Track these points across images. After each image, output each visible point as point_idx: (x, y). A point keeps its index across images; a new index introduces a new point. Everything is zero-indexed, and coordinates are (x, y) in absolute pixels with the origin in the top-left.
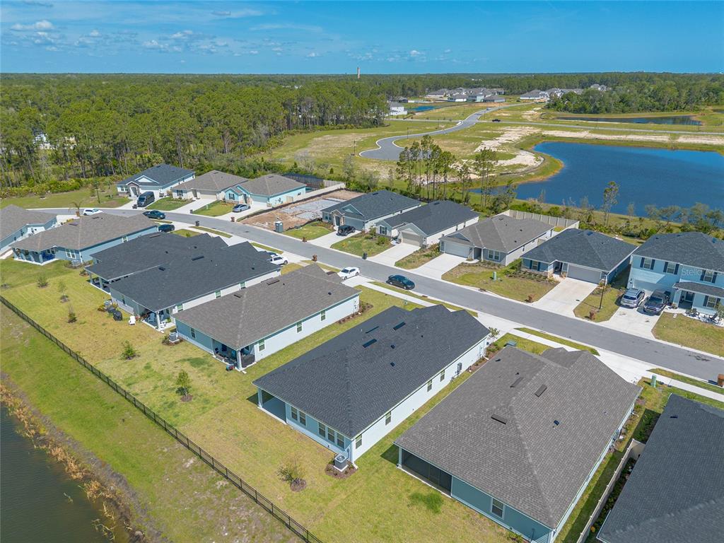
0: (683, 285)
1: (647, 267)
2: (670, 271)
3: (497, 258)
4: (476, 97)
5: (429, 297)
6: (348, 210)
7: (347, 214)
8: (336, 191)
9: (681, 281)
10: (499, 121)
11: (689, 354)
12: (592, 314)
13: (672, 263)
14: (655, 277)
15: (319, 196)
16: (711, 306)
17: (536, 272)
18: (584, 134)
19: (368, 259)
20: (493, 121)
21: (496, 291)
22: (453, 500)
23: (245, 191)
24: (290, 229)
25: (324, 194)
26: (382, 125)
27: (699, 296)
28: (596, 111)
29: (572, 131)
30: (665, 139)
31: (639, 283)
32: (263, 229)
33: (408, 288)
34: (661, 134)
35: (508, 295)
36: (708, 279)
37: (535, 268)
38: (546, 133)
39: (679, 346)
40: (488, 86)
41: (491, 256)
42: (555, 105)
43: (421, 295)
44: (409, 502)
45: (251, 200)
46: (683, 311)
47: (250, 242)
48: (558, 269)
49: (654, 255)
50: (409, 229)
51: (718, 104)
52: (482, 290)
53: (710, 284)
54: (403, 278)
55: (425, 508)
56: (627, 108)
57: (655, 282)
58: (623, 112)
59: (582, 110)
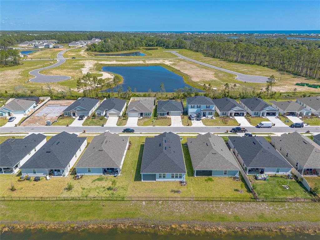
0: (202, 111)
1: (193, 108)
2: (199, 107)
3: (148, 115)
4: (49, 45)
5: (142, 133)
6: (78, 109)
7: (78, 111)
8: (48, 101)
9: (202, 110)
10: (75, 58)
11: (216, 128)
12: (189, 124)
13: (199, 105)
14: (195, 110)
15: (43, 105)
16: (210, 114)
17: (163, 116)
18: (114, 62)
19: (104, 126)
20: (72, 58)
21: (158, 125)
22: (213, 177)
23: (8, 110)
24: (53, 123)
25: (44, 104)
26: (19, 64)
27: (207, 112)
28: (107, 51)
29: (110, 61)
30: (141, 62)
31: (191, 113)
32: (38, 126)
33: (133, 132)
34: (139, 60)
35: (162, 125)
36: (208, 108)
37: (162, 115)
38: (100, 62)
39: (212, 126)
40: (45, 38)
41: (146, 115)
42: (90, 49)
43: (139, 133)
44: (206, 182)
45: (13, 114)
46: (205, 117)
47: (41, 133)
48: (168, 114)
49: (194, 104)
50: (112, 111)
51: (143, 46)
52: (154, 126)
53: (209, 109)
54: (129, 129)
55: (210, 181)
56: (118, 50)
57: (195, 111)
58: (117, 51)
59: (101, 51)
